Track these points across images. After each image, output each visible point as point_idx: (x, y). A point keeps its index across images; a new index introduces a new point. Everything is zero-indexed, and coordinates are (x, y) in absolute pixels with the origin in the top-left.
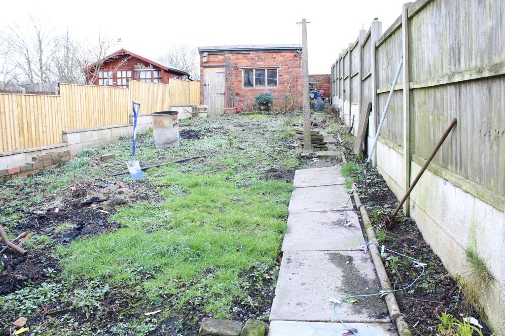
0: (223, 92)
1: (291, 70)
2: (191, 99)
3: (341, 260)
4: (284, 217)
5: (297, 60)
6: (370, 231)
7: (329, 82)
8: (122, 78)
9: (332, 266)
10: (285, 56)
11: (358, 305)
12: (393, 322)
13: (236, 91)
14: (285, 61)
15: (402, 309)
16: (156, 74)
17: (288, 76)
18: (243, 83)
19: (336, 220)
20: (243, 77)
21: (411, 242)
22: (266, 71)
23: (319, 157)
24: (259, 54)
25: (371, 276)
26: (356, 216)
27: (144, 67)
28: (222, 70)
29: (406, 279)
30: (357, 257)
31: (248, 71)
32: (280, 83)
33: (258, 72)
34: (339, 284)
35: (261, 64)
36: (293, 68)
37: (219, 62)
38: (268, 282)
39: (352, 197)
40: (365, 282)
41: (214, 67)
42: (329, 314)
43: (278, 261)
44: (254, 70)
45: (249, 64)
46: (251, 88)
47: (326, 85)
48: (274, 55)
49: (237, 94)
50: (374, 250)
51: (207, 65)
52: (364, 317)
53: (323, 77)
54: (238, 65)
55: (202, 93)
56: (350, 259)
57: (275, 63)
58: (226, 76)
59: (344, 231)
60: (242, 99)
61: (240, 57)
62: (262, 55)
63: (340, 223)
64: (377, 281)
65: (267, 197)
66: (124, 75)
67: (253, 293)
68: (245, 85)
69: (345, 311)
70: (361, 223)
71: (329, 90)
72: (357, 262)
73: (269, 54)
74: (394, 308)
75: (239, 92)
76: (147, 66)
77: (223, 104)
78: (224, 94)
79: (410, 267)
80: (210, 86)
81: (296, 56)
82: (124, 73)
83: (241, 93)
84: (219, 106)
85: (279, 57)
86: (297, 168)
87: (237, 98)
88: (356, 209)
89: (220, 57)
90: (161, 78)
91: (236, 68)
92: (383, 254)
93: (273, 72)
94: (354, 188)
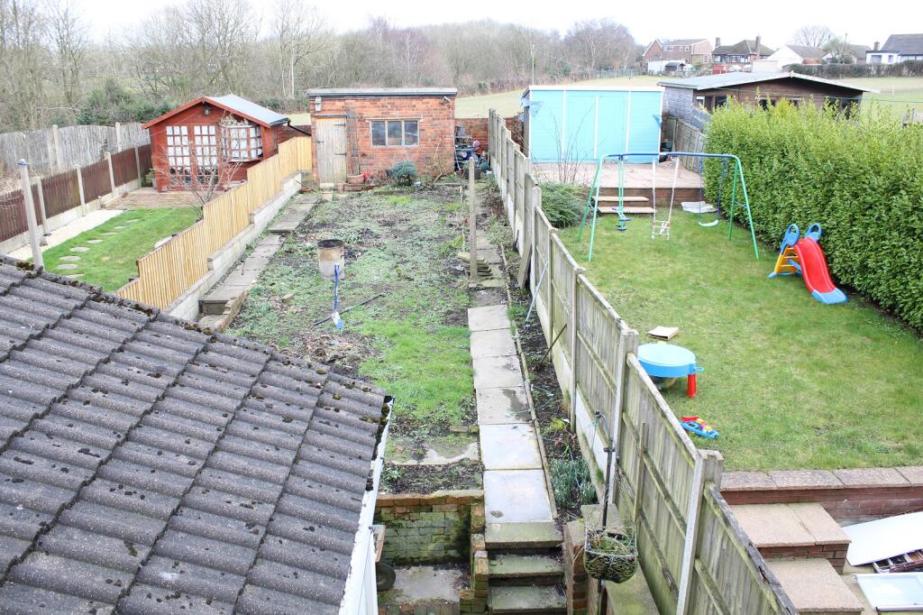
0: (344, 152)
1: (436, 122)
2: (299, 161)
3: (510, 393)
4: (469, 362)
5: (445, 110)
6: (526, 373)
7: (486, 129)
8: (202, 136)
9: (504, 397)
10: (428, 103)
11: (518, 416)
12: (533, 423)
13: (363, 150)
14: (429, 110)
15: (537, 417)
16: (252, 132)
17: (433, 131)
18: (371, 139)
19: (505, 364)
20: (371, 132)
21: (549, 381)
22: (403, 123)
23: (486, 289)
24: (392, 101)
25: (525, 402)
26: (518, 361)
27: (235, 122)
28: (342, 121)
29: (542, 403)
30: (518, 390)
31: (377, 123)
32: (421, 140)
33: (392, 125)
34: (509, 407)
35: (395, 114)
36: (439, 119)
37: (338, 110)
38: (473, 408)
39: (516, 343)
40: (522, 405)
41: (331, 117)
42: (505, 421)
43: (475, 395)
44: (386, 123)
45: (379, 114)
46: (383, 147)
47: (482, 133)
48: (414, 102)
49: (364, 155)
50: (527, 388)
51: (321, 114)
52: (521, 421)
53: (478, 123)
54: (365, 115)
55: (314, 154)
56: (514, 392)
57: (415, 112)
58: (348, 130)
59: (510, 373)
60: (371, 161)
61: (367, 103)
62: (397, 102)
63: (508, 367)
64: (528, 405)
65: (452, 343)
66: (205, 132)
67: (468, 413)
68: (375, 143)
69: (512, 419)
70: (521, 366)
71: (486, 140)
72: (518, 394)
73: (406, 101)
74: (534, 417)
75: (365, 152)
76: (239, 121)
77: (345, 168)
78: (346, 154)
79: (546, 396)
80: (325, 143)
81: (442, 104)
82: (205, 129)
83: (369, 153)
84: (339, 172)
85: (419, 104)
86: (469, 306)
87: (364, 160)
88: (518, 354)
89: (339, 104)
90: (259, 137)
91: (362, 119)
92: (532, 390)
93: (412, 126)
94: (517, 335)
